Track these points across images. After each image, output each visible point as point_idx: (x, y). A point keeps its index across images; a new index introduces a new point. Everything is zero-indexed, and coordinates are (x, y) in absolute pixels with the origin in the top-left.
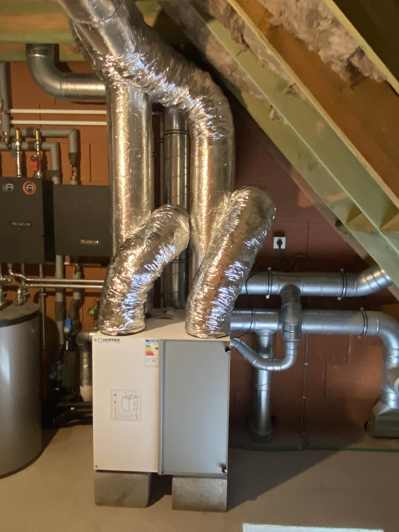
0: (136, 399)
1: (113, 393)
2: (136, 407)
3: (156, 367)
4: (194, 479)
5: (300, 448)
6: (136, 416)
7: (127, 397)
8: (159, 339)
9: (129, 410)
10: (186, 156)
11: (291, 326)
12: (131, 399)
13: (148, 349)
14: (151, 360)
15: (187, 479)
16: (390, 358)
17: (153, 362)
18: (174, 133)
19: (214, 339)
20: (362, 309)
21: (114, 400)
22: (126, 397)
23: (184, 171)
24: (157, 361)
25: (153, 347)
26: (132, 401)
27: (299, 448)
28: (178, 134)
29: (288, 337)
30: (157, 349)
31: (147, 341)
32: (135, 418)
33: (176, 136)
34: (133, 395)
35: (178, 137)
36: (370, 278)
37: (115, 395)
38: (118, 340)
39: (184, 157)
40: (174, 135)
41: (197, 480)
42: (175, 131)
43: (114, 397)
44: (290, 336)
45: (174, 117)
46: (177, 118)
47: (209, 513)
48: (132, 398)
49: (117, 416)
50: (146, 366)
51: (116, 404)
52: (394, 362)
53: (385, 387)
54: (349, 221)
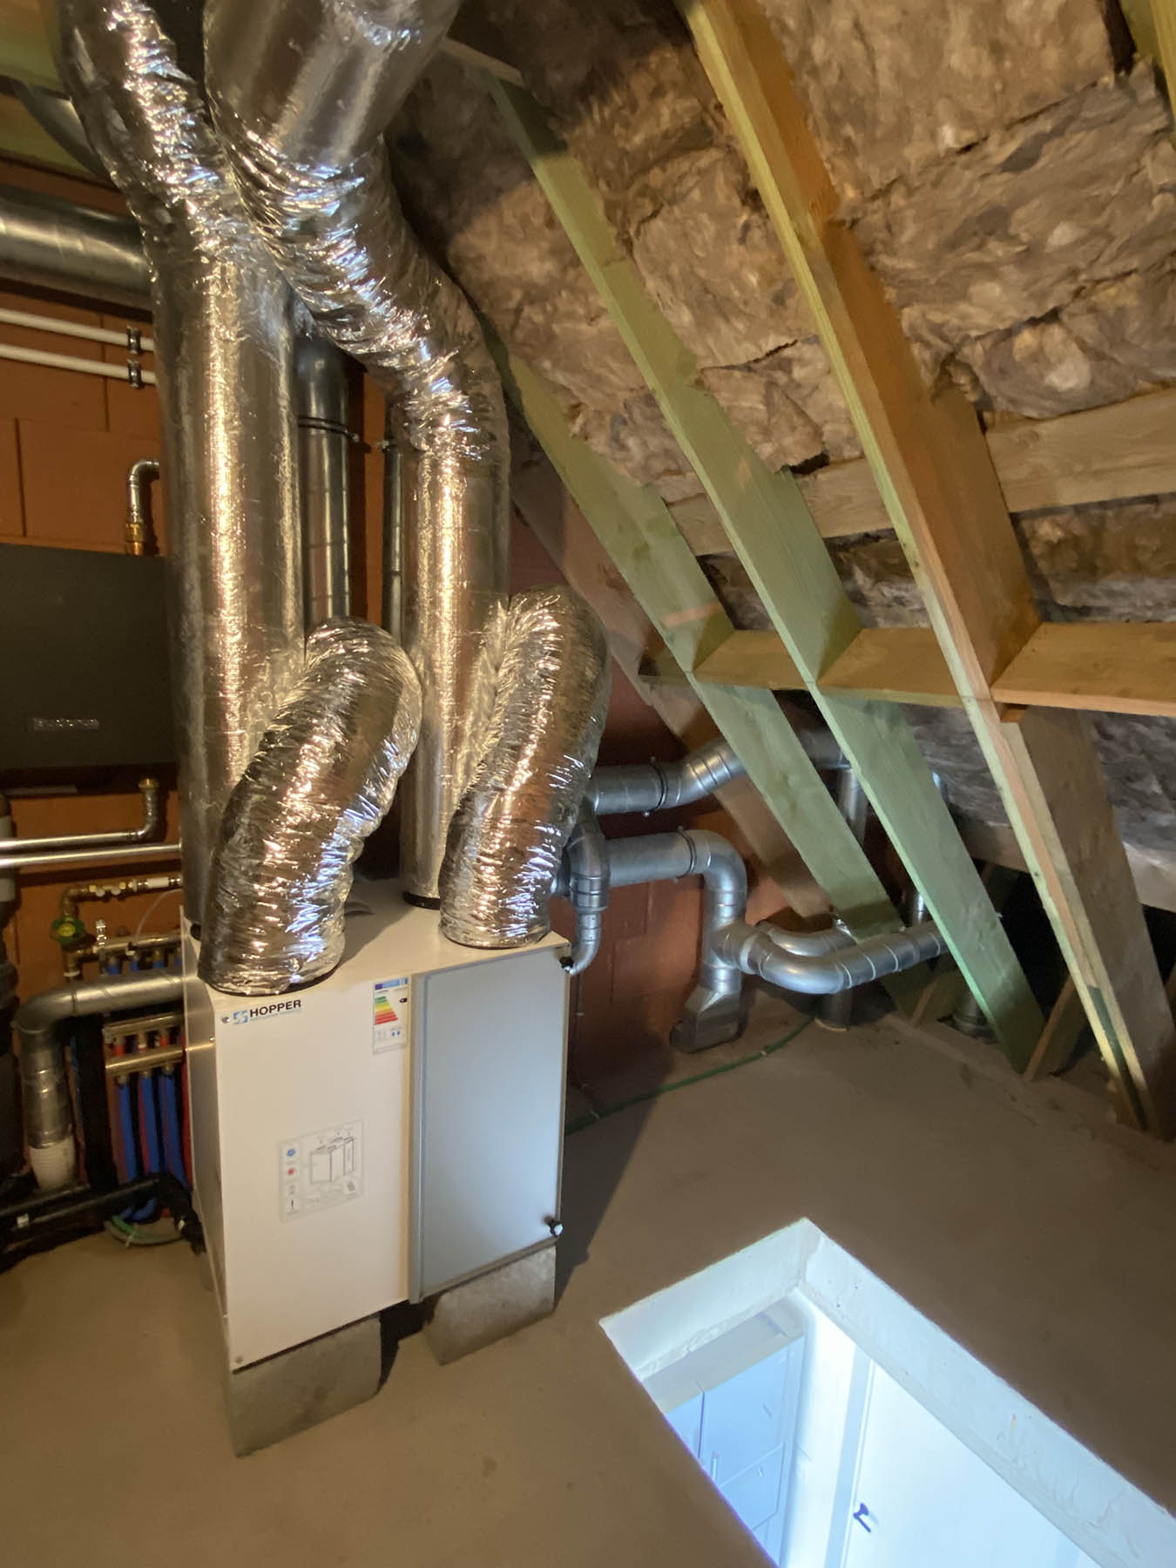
0: (349, 1146)
1: (286, 1149)
2: (349, 1166)
3: (403, 1046)
4: (490, 1276)
5: (597, 1115)
6: (351, 1186)
7: (324, 1147)
8: (409, 975)
9: (331, 1180)
10: (344, 493)
11: (592, 881)
12: (335, 1148)
13: (382, 1009)
14: (389, 1034)
15: (473, 1284)
16: (719, 908)
17: (393, 1037)
18: (314, 427)
19: (532, 946)
20: (680, 828)
21: (286, 1168)
22: (320, 1150)
23: (342, 532)
24: (403, 1032)
25: (393, 997)
26: (338, 1154)
27: (594, 1118)
28: (323, 432)
29: (587, 905)
30: (405, 1000)
31: (378, 987)
32: (347, 1191)
33: (319, 438)
34: (341, 1138)
35: (325, 442)
36: (701, 769)
37: (291, 1153)
38: (298, 1003)
39: (342, 495)
40: (313, 432)
41: (495, 1275)
42: (313, 423)
43: (286, 1159)
44: (591, 901)
45: (312, 385)
46: (318, 389)
47: (523, 1332)
48: (338, 1144)
49: (296, 1206)
50: (375, 1053)
51: (295, 1175)
52: (726, 913)
53: (713, 961)
54: (696, 666)
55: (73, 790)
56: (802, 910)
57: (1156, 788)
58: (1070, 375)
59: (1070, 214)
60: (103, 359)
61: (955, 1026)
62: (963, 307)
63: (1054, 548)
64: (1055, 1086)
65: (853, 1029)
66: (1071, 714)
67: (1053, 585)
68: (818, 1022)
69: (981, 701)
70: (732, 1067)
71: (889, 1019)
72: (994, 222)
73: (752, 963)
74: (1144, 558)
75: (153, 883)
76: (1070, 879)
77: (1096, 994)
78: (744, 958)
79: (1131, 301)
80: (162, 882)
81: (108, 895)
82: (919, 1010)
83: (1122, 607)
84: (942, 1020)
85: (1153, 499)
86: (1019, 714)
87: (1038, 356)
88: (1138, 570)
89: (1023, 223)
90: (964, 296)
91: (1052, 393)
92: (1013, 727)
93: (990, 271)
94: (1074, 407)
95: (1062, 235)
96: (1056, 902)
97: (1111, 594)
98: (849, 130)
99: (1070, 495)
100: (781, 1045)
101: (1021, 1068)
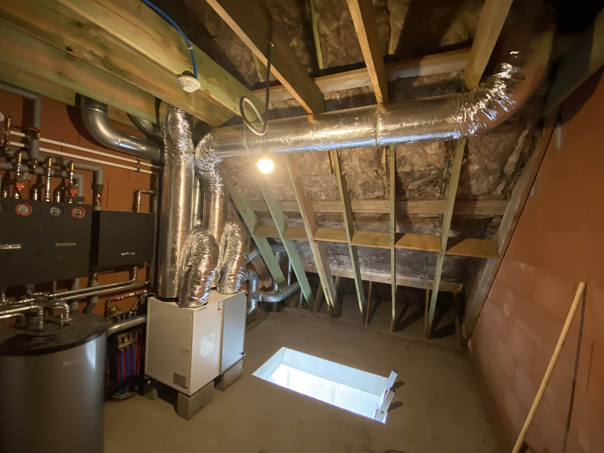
3: (222, 315)
6: (212, 348)
7: (208, 339)
8: (223, 300)
12: (210, 339)
13: (219, 307)
14: (220, 313)
15: (230, 370)
19: (241, 292)
24: (222, 312)
25: (221, 304)
30: (223, 305)
34: (211, 337)
37: (203, 341)
41: (233, 367)
50: (218, 317)
52: (254, 288)
53: (251, 300)
54: (254, 233)
55: (112, 271)
56: (267, 287)
57: (330, 253)
58: (323, 197)
59: (326, 183)
60: (129, 166)
61: (298, 307)
62: (312, 189)
63: (319, 217)
64: (318, 314)
65: (279, 313)
66: (322, 241)
67: (318, 222)
68: (271, 313)
69: (312, 240)
70: (256, 326)
71: (285, 309)
72: (317, 182)
73: (262, 298)
74: (331, 219)
75: (131, 294)
76: (323, 268)
77: (326, 289)
78: (260, 298)
79: (331, 192)
80: (132, 294)
81: (121, 299)
82: (291, 305)
83: (328, 225)
84: (295, 306)
85: (332, 213)
86: (317, 242)
87: (320, 195)
88: (330, 220)
89: (321, 183)
90: (312, 188)
91: (321, 199)
92: (316, 244)
93: (316, 186)
94: (323, 200)
95: (324, 185)
96: (321, 273)
97: (327, 223)
98: (301, 168)
99: (322, 211)
100: (265, 319)
101: (312, 312)
